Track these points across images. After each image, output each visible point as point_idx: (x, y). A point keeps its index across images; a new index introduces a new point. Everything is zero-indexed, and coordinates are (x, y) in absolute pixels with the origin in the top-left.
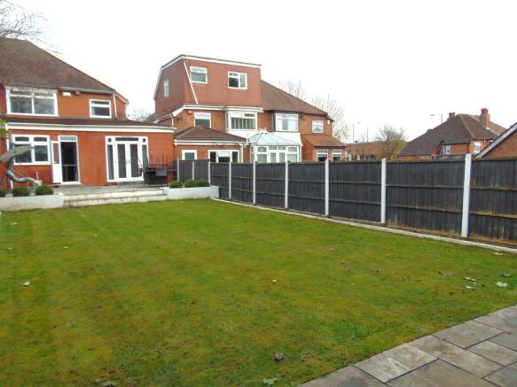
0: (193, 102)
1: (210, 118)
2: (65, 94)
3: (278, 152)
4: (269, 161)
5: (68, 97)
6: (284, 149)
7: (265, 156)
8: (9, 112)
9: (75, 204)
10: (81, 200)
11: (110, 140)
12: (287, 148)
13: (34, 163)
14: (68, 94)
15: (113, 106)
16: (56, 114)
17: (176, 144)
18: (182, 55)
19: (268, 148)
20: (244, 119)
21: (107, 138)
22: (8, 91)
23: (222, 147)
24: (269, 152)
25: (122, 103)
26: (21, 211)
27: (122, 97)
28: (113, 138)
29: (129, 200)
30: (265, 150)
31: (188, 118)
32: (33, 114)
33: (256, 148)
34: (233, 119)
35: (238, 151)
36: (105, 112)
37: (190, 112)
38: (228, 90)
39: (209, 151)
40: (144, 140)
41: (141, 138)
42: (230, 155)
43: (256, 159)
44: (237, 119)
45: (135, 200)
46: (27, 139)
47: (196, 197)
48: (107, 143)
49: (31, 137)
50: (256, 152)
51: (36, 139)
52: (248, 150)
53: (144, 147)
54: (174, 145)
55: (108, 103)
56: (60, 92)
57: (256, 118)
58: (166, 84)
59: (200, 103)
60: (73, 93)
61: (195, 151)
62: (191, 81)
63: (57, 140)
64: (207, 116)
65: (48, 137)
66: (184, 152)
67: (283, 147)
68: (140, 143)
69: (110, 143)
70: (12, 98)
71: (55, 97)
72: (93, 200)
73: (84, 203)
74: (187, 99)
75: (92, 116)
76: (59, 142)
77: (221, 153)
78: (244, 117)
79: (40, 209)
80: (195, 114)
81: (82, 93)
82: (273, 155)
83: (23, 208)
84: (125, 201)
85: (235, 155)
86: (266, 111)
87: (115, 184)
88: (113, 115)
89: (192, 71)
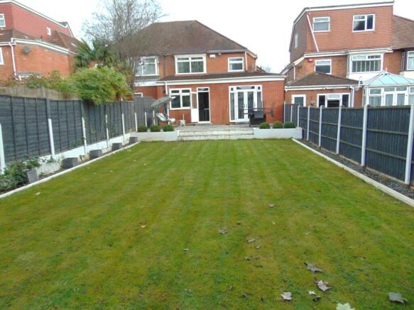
0: (314, 50)
1: (330, 64)
2: (211, 56)
3: (395, 93)
4: (383, 104)
5: (213, 58)
6: (405, 89)
7: (379, 99)
8: (177, 73)
9: (185, 139)
10: (192, 136)
11: (232, 89)
12: (408, 89)
13: (182, 108)
14: (214, 56)
15: (245, 61)
16: (205, 72)
17: (286, 90)
18: (305, 9)
19: (383, 90)
20: (368, 62)
21: (230, 87)
22: (176, 59)
23: (331, 91)
24: (383, 93)
25: (253, 58)
26: (153, 142)
27: (252, 53)
28: (235, 87)
29: (223, 138)
30: (379, 92)
31: (308, 66)
32: (191, 73)
33: (368, 91)
34: (354, 63)
35: (349, 94)
36: (239, 66)
37: (311, 60)
38: (353, 34)
39: (318, 95)
40: (259, 88)
41: (256, 86)
42: (340, 98)
43: (368, 102)
44: (359, 62)
45: (228, 138)
46: (178, 92)
47: (279, 137)
48: (230, 92)
49: (180, 90)
50: (368, 94)
51: (183, 91)
52: (360, 92)
53: (259, 94)
54: (285, 91)
55: (241, 60)
56: (208, 55)
57: (382, 58)
58: (296, 37)
59: (320, 51)
60: (217, 54)
61: (304, 96)
62: (313, 32)
63: (196, 91)
64: (328, 62)
65: (190, 89)
66: (294, 96)
67: (404, 88)
68: (255, 91)
69: (232, 92)
70: (178, 63)
71: (204, 60)
72: (196, 136)
73: (190, 138)
74: (309, 48)
75: (230, 70)
76: (197, 93)
77: (329, 97)
78: (367, 59)
79: (163, 141)
80: (316, 61)
81: (223, 54)
82: (390, 97)
83: (154, 140)
84: (220, 138)
85: (345, 98)
86: (395, 51)
87: (234, 123)
88: (245, 69)
89: (314, 21)
